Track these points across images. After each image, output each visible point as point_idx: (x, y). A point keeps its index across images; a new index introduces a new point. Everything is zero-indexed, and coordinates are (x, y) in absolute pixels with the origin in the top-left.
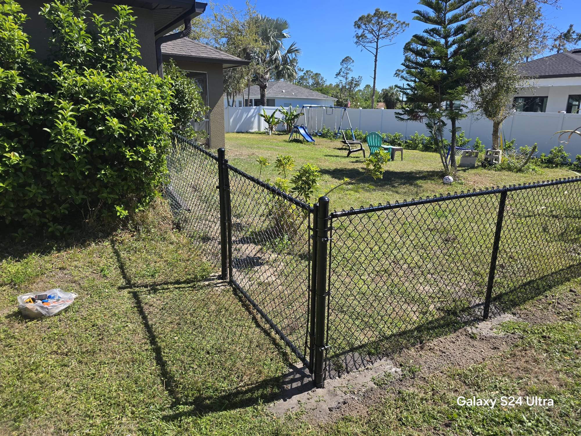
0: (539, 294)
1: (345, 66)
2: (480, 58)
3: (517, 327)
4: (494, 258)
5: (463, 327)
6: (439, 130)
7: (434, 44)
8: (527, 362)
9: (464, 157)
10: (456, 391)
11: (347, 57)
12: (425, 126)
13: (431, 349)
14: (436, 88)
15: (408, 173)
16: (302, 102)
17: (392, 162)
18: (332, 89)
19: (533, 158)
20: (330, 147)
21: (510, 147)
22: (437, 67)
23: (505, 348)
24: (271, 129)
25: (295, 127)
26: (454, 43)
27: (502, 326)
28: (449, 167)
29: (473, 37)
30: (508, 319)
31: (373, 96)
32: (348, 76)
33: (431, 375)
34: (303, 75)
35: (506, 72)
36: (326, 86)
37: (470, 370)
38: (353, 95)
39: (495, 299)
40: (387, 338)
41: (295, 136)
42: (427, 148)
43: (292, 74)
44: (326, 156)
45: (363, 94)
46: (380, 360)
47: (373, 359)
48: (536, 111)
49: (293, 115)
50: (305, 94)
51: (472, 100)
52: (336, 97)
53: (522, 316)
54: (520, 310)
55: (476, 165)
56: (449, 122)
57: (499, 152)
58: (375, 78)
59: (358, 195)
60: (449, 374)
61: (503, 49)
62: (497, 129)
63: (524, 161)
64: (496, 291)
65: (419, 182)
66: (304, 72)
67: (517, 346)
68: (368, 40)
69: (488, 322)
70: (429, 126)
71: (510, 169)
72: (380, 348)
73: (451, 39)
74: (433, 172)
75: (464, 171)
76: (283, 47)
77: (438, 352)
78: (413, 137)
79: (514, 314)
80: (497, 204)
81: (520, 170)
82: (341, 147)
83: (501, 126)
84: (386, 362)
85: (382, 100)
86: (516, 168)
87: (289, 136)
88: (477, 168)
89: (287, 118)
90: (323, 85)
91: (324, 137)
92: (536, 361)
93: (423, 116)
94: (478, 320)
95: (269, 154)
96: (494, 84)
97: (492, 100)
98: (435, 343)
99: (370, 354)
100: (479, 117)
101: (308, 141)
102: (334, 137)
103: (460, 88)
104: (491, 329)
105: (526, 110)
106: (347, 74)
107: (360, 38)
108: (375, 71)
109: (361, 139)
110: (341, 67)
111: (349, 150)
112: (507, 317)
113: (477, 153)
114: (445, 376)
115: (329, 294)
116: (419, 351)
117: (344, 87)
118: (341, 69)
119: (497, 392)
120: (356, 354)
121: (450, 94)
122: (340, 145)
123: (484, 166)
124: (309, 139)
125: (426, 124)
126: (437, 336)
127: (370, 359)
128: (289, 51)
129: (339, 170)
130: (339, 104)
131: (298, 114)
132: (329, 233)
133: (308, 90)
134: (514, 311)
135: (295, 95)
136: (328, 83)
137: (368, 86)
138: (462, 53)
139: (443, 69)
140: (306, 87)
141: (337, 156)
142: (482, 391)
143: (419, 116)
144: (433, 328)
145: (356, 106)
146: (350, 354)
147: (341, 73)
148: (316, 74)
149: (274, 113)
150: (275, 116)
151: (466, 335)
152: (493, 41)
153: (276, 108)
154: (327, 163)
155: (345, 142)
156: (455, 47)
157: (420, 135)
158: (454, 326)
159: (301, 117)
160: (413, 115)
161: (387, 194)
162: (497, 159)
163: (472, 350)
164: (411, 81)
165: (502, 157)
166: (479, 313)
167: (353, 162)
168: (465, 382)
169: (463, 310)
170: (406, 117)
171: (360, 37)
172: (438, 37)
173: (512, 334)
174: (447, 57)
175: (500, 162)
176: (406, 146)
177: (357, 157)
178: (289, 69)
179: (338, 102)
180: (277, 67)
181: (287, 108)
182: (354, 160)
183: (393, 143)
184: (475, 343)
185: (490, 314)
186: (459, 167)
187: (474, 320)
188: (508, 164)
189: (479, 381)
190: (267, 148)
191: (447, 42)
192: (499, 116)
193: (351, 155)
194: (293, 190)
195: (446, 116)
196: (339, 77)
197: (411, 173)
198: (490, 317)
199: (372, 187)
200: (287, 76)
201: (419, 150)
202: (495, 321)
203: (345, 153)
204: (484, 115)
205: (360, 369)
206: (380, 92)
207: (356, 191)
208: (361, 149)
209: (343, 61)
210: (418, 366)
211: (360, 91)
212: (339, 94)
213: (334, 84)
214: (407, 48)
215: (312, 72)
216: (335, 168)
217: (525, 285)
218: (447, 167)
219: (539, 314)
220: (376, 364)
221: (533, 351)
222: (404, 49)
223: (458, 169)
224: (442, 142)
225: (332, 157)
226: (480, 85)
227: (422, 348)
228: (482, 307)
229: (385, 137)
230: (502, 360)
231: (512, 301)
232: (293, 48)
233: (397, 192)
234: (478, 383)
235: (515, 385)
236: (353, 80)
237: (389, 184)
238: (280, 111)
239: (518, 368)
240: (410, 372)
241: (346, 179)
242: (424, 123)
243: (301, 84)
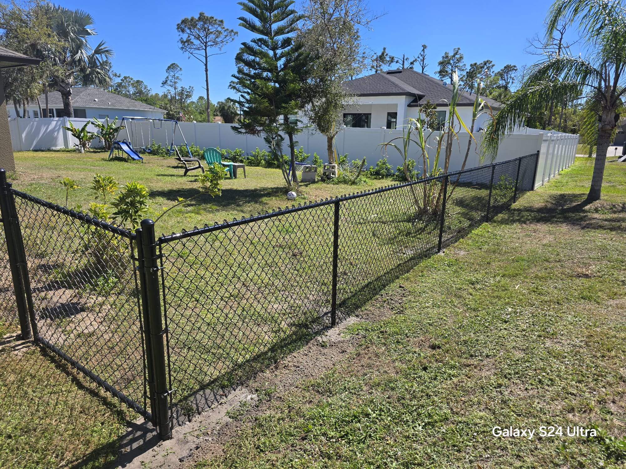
0: (376, 294)
1: (172, 74)
2: (308, 73)
3: (361, 328)
4: (335, 266)
5: (314, 337)
6: (278, 145)
7: (264, 55)
8: (369, 358)
9: (305, 172)
11: (173, 64)
12: (264, 140)
13: (285, 366)
14: (271, 102)
15: (252, 190)
16: (122, 114)
17: (235, 180)
18: (159, 99)
19: (364, 171)
20: (162, 166)
21: (344, 161)
22: (268, 79)
23: (351, 350)
24: (84, 145)
25: (115, 143)
26: (282, 56)
27: (348, 329)
28: (292, 183)
29: (300, 51)
30: (353, 322)
31: (208, 108)
32: (177, 85)
33: (286, 393)
34: (120, 81)
35: (333, 88)
36: (152, 96)
37: (322, 378)
38: (185, 107)
39: (340, 305)
40: (240, 366)
41: (116, 153)
42: (269, 165)
43: (105, 80)
44: (159, 175)
45: (196, 107)
46: (235, 390)
47: (226, 392)
48: (363, 127)
49: (112, 129)
50: (125, 104)
51: (305, 115)
52: (166, 108)
53: (364, 317)
54: (362, 311)
55: (316, 180)
56: (286, 137)
57: (335, 166)
58: (208, 90)
59: (199, 217)
60: (303, 387)
61: (327, 65)
62: (331, 144)
63: (357, 174)
64: (341, 297)
65: (264, 199)
66: (121, 78)
67: (361, 346)
68: (195, 47)
69: (336, 329)
70: (268, 141)
71: (345, 182)
72: (233, 378)
73: (279, 52)
74: (277, 188)
75: (306, 186)
76: (88, 45)
77: (293, 369)
78: (254, 153)
79: (357, 316)
81: (354, 183)
82: (176, 165)
83: (334, 141)
84: (241, 392)
85: (218, 113)
86: (350, 181)
87: (109, 153)
88: (317, 182)
89: (104, 132)
90: (147, 94)
91: (155, 154)
92: (377, 355)
93: (261, 130)
94: (327, 328)
95: (82, 176)
96: (324, 100)
97: (324, 115)
98: (290, 359)
99: (223, 387)
100: (314, 132)
101: (134, 159)
102: (166, 154)
103: (293, 102)
104: (339, 335)
105: (354, 126)
106: (175, 83)
107: (186, 44)
108: (207, 81)
109: (199, 155)
110: (167, 75)
111: (186, 168)
112: (352, 320)
113: (316, 168)
114: (300, 390)
115: (166, 331)
116: (274, 372)
117: (173, 98)
118: (167, 77)
119: (347, 393)
120: (208, 391)
121: (284, 108)
122: (175, 163)
123: (323, 180)
124: (136, 157)
125: (265, 138)
126: (291, 352)
127: (224, 392)
128: (98, 51)
129: (175, 191)
130: (170, 117)
131: (118, 128)
132: (159, 261)
133: (128, 100)
134: (357, 313)
135: (112, 105)
136: (153, 93)
137: (201, 98)
138: (291, 67)
139: (275, 82)
140: (126, 96)
141: (171, 175)
142: (333, 395)
143: (257, 130)
144: (286, 345)
145: (189, 120)
146: (201, 393)
147: (168, 82)
148: (138, 82)
149: (86, 126)
150: (87, 129)
151: (317, 345)
152: (318, 57)
153: (88, 120)
154: (160, 184)
155: (179, 159)
157: (261, 151)
158: (306, 338)
159: (122, 131)
160: (250, 129)
161: (231, 214)
162: (334, 173)
163: (323, 358)
164: (245, 92)
165: (338, 171)
166: (327, 321)
167: (191, 181)
168: (318, 391)
169: (313, 321)
170: (243, 130)
171: (185, 42)
172: (266, 48)
173: (357, 335)
174: (277, 70)
175: (337, 176)
176: (248, 162)
177: (195, 176)
178: (100, 73)
179: (168, 114)
180: (83, 70)
181: (103, 120)
182: (193, 179)
183: (234, 159)
184: (326, 351)
185: (337, 320)
186: (301, 182)
187: (324, 329)
188: (344, 178)
190: (78, 168)
191: (275, 54)
192: (331, 131)
193: (189, 173)
194: (114, 216)
195: (283, 130)
196: (166, 86)
197: (256, 190)
198: (337, 323)
199: (215, 207)
200: (97, 81)
201: (262, 166)
202: (341, 326)
203: (182, 171)
204: (318, 130)
205: (213, 406)
206: (216, 105)
207: (198, 213)
208: (200, 167)
209: (169, 68)
210: (273, 387)
211: (193, 103)
212: (168, 106)
213: (161, 94)
214: (239, 58)
215: (132, 79)
216: (170, 188)
217: (363, 288)
218: (290, 183)
219: (377, 312)
220: (230, 397)
221: (374, 347)
222: (236, 59)
223: (300, 184)
224: (282, 157)
225: (165, 177)
226: (311, 100)
227: (276, 368)
228: (329, 315)
229: (225, 154)
230: (349, 361)
231: (355, 304)
232: (102, 47)
233: (242, 211)
234: (329, 389)
235: (361, 382)
236: (183, 90)
237: (233, 203)
238: (92, 123)
239: (363, 366)
240: (266, 395)
241: (180, 199)
242: (263, 137)
243: (119, 92)
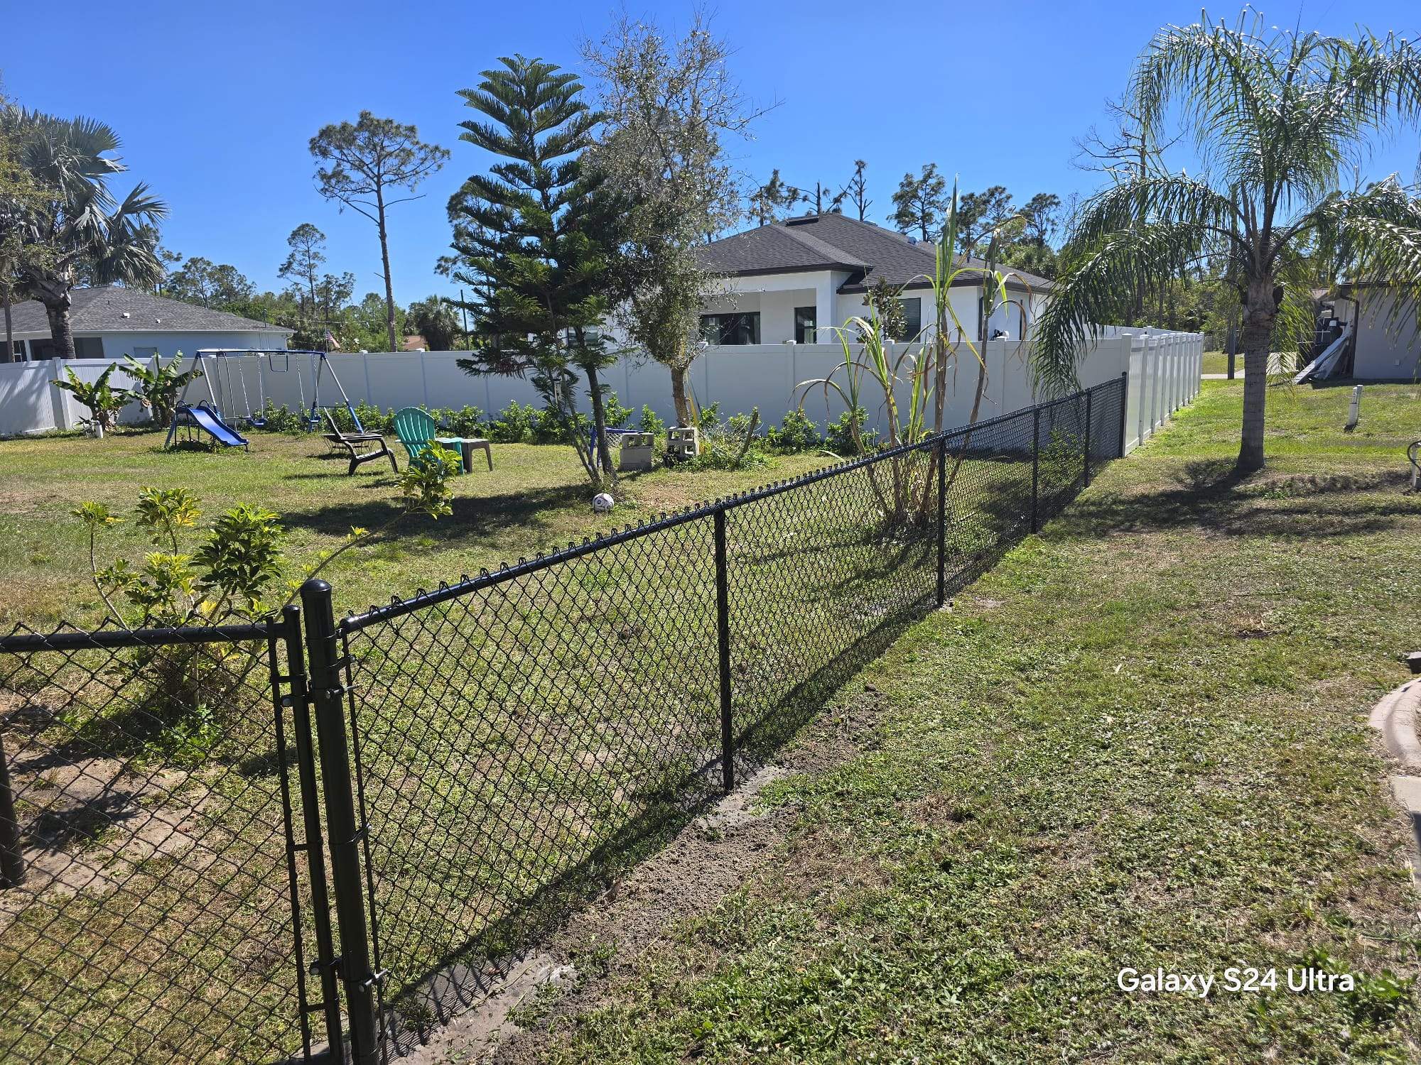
0: (816, 710)
1: (303, 247)
2: (622, 234)
3: (791, 789)
4: (724, 653)
5: (690, 820)
6: (567, 392)
7: (521, 201)
8: (819, 855)
9: (626, 448)
10: (701, 967)
11: (303, 227)
12: (531, 384)
13: (631, 893)
14: (542, 301)
15: (510, 497)
16: (192, 341)
17: (469, 477)
18: (273, 305)
19: (756, 438)
20: (295, 455)
21: (710, 419)
22: (531, 252)
23: (777, 841)
24: (103, 420)
25: (179, 410)
26: (561, 199)
27: (763, 795)
28: (601, 473)
29: (600, 188)
30: (771, 778)
31: (390, 319)
32: (315, 272)
33: (641, 954)
34: (182, 270)
35: (677, 264)
36: (257, 298)
37: (720, 912)
38: (337, 318)
39: (740, 742)
40: (530, 902)
41: (182, 433)
42: (543, 437)
43: (149, 269)
44: (289, 478)
45: (362, 318)
46: (522, 960)
47: (503, 965)
48: (743, 342)
49: (168, 378)
50: (197, 320)
51: (620, 323)
52: (290, 325)
53: (795, 764)
54: (790, 751)
55: (653, 464)
56: (582, 374)
57: (692, 432)
58: (387, 278)
59: (397, 568)
60: (679, 935)
61: (661, 216)
62: (681, 384)
63: (741, 445)
64: (740, 723)
65: (541, 516)
66: (183, 262)
67: (796, 829)
68: (353, 186)
69: (735, 796)
70: (540, 384)
71: (718, 464)
72: (515, 932)
73: (553, 191)
74: (567, 488)
75: (633, 478)
76: (108, 196)
77: (648, 896)
78: (506, 413)
79: (780, 763)
80: (710, 539)
81: (737, 466)
82: (327, 451)
83: (686, 377)
84: (537, 961)
85: (414, 329)
86: (729, 461)
87: (165, 435)
88: (657, 468)
89: (151, 387)
90: (246, 296)
91: (273, 430)
92: (835, 847)
93: (524, 363)
94: (716, 796)
95: (109, 492)
96: (659, 289)
97: (660, 323)
98: (639, 876)
99: (493, 955)
100: (642, 360)
101: (226, 445)
102: (302, 428)
103: (592, 299)
104: (744, 809)
105: (726, 341)
106: (311, 266)
107: (333, 181)
108: (385, 260)
109: (378, 426)
110: (290, 250)
111: (352, 456)
112: (769, 774)
113: (651, 438)
114: (672, 944)
115: (364, 832)
116: (606, 908)
117: (306, 301)
118: (292, 256)
119: (779, 938)
120: (460, 969)
121: (573, 312)
122: (325, 447)
123: (668, 464)
124: (231, 440)
125: (533, 380)
126: (640, 859)
127: (496, 966)
128: (130, 207)
129: (333, 510)
130: (302, 343)
131: (186, 375)
132: (342, 672)
133: (203, 310)
134: (778, 756)
135: (165, 324)
136: (260, 291)
137: (372, 297)
138: (583, 223)
139: (548, 257)
140: (196, 301)
141: (320, 476)
142: (749, 948)
143: (515, 363)
144: (628, 845)
145: (350, 347)
146: (445, 972)
147: (295, 265)
148: (223, 268)
149: (105, 375)
150: (112, 382)
151: (698, 837)
152: (639, 200)
153: (110, 361)
154: (296, 498)
155: (336, 439)
156: (565, 208)
157: (522, 408)
158: (671, 824)
159: (194, 383)
160: (498, 361)
161: (470, 554)
162: (691, 447)
163: (713, 866)
164: (481, 283)
165: (700, 442)
166: (715, 782)
167: (367, 487)
168: (714, 942)
169: (683, 785)
170: (484, 367)
171: (330, 178)
172: (525, 185)
173: (784, 805)
174: (552, 230)
175: (698, 453)
176: (495, 435)
177: (375, 474)
178: (136, 255)
179: (296, 337)
180: (96, 250)
181: (147, 360)
182: (371, 481)
183: (461, 430)
184: (719, 848)
185: (736, 778)
186: (620, 470)
187: (709, 800)
188: (714, 455)
189: (742, 928)
190: (96, 474)
191: (546, 198)
192: (680, 356)
193: (360, 469)
194: (204, 584)
195: (573, 361)
196: (288, 275)
197: (519, 496)
198: (738, 783)
199: (430, 542)
200: (130, 272)
201: (525, 441)
202: (747, 790)
203: (343, 466)
204: (650, 356)
205: (475, 1002)
206: (408, 311)
207: (392, 558)
208: (385, 452)
209: (295, 234)
210: (610, 944)
211: (353, 308)
212: (296, 318)
213: (278, 293)
214: (455, 207)
215: (209, 264)
216: (320, 505)
217: (788, 697)
218: (597, 475)
219: (822, 750)
220: (512, 976)
221: (827, 829)
222: (448, 208)
223: (619, 475)
224: (576, 419)
225: (306, 481)
226: (630, 293)
227: (611, 898)
228: (719, 766)
229: (440, 418)
230: (775, 867)
231: (771, 737)
232: (140, 198)
233: (494, 546)
234: (738, 933)
235: (808, 910)
236: (329, 283)
237: (472, 530)
238: (122, 368)
239: (807, 875)
240: (594, 963)
241: (358, 531)
242: (529, 378)
243: (179, 293)
